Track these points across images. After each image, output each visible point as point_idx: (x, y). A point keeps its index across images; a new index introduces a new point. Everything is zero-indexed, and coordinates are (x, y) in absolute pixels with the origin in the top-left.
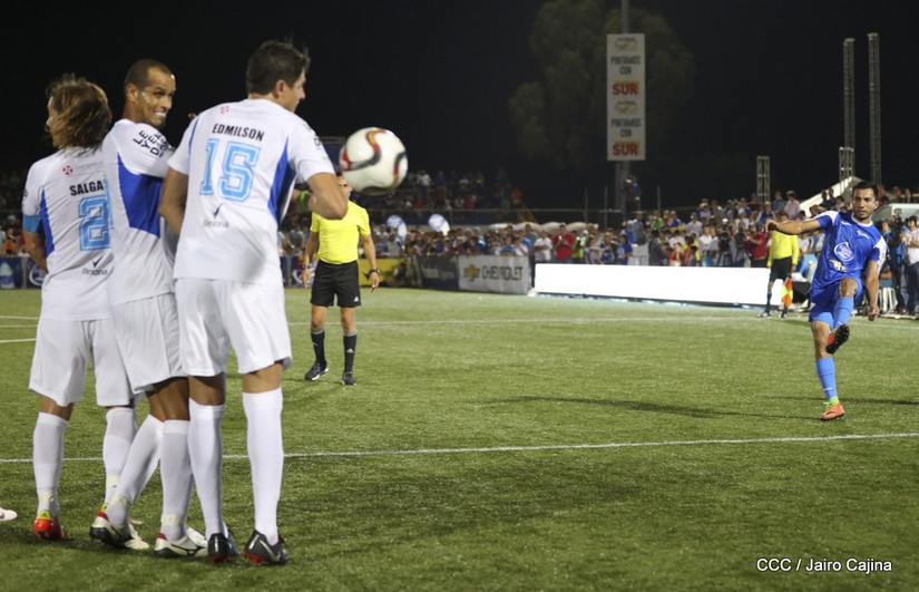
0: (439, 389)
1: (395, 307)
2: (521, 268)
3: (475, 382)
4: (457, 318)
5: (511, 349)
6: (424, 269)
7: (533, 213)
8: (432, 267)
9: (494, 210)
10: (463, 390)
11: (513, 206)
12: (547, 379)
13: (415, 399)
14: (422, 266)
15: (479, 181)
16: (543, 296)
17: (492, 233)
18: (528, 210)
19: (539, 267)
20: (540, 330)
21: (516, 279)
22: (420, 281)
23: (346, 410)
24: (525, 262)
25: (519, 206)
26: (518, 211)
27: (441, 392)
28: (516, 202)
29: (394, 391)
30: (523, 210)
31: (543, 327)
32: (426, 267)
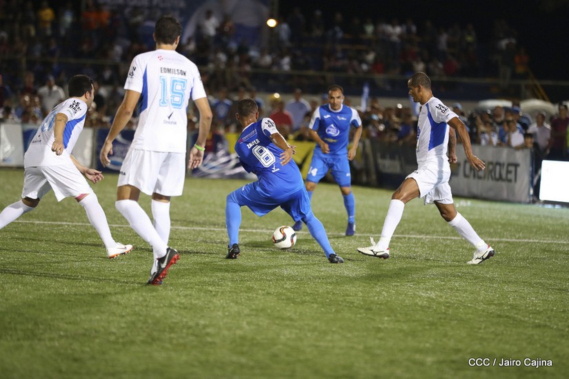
0: (379, 330)
1: (334, 212)
2: (516, 165)
3: (432, 324)
4: (421, 233)
5: (492, 280)
6: (380, 161)
7: (543, 87)
8: (392, 158)
9: (488, 81)
10: (413, 334)
11: (515, 76)
12: (538, 326)
13: (344, 344)
14: (379, 155)
15: (469, 39)
16: (550, 206)
17: (482, 113)
18: (537, 83)
19: (547, 165)
20: (538, 255)
21: (510, 181)
22: (374, 177)
23: (242, 353)
24: (523, 158)
25: (524, 76)
26: (523, 83)
27: (381, 335)
28: (520, 70)
29: (315, 329)
30: (530, 82)
31: (544, 250)
32: (383, 157)
